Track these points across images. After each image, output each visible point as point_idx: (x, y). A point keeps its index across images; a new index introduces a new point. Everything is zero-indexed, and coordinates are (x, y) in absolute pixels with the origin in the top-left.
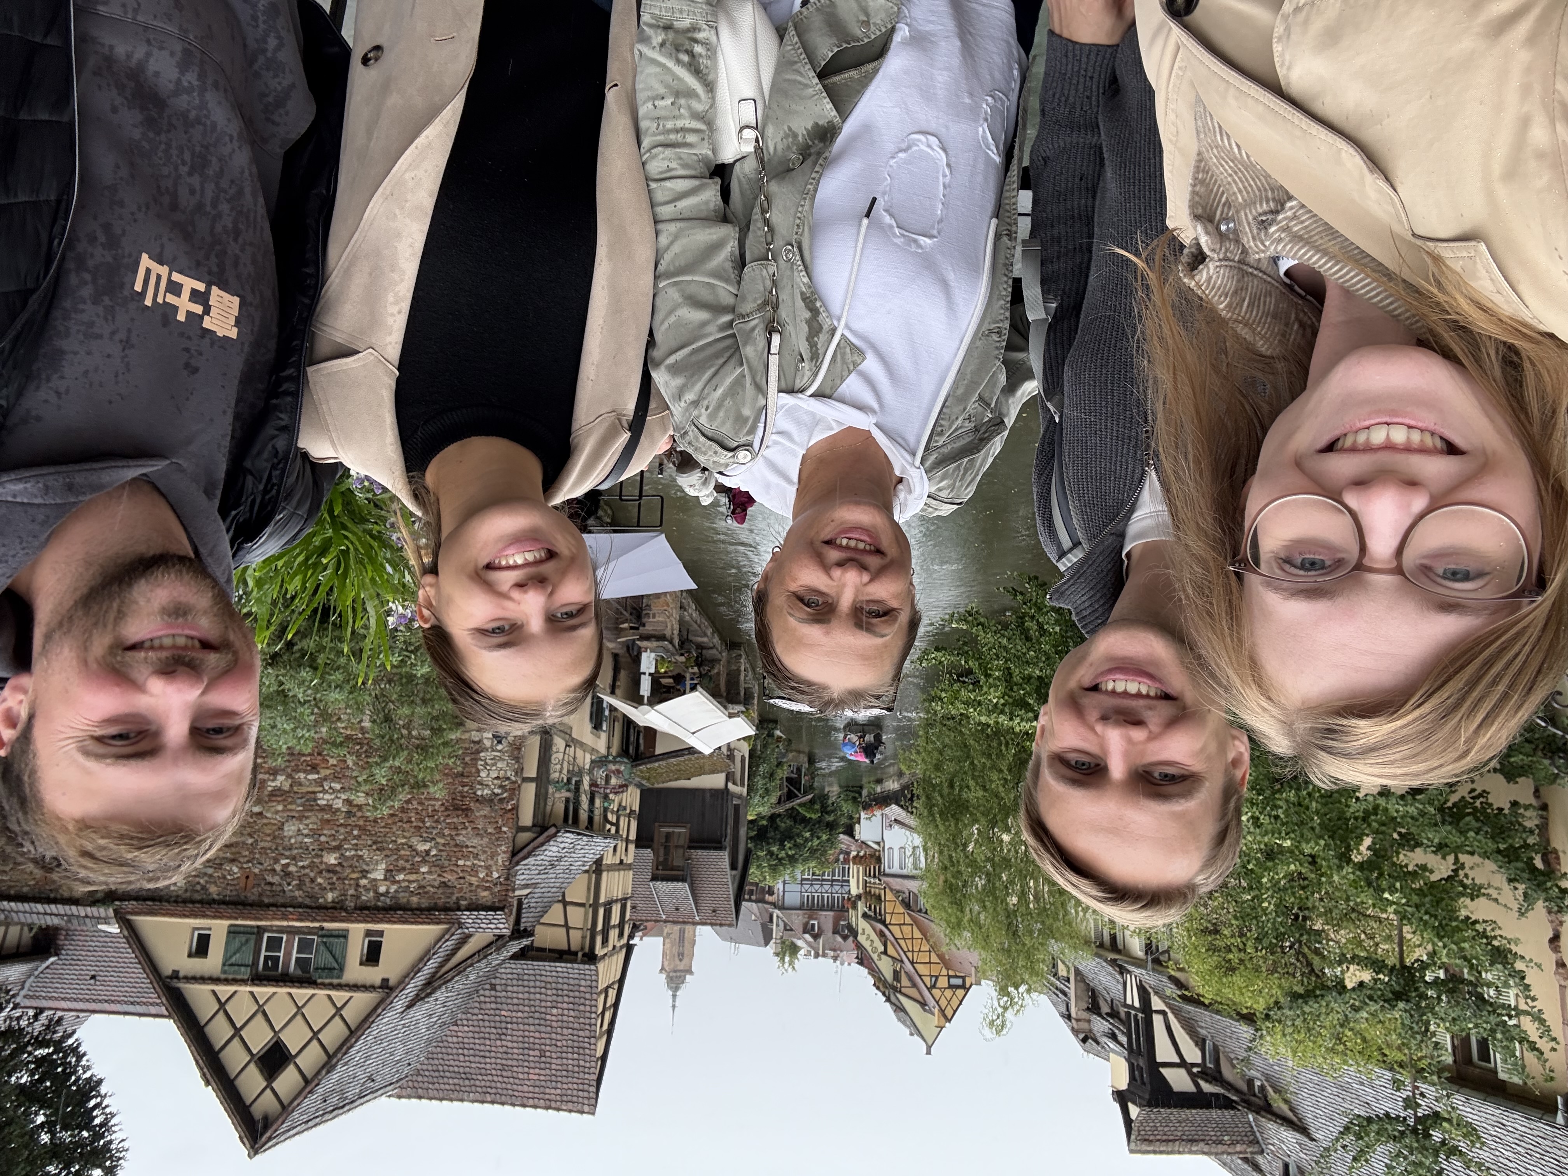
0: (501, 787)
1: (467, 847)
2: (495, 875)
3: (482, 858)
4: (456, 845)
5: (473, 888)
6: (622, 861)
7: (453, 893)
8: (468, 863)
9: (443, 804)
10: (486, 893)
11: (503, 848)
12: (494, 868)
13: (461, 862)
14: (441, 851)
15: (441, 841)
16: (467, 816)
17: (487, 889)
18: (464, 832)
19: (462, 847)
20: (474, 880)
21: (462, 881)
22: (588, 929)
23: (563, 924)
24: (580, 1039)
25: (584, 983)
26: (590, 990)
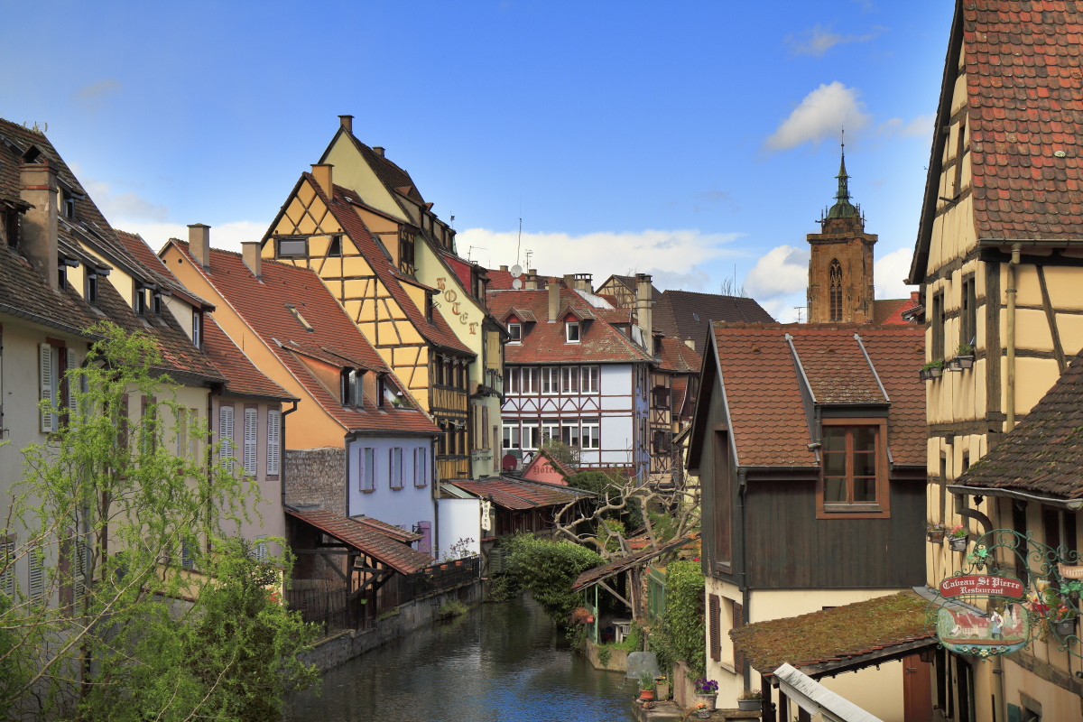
6: (950, 441)
22: (1005, 306)
23: (1058, 315)
24: (1001, 103)
25: (1004, 206)
26: (990, 194)
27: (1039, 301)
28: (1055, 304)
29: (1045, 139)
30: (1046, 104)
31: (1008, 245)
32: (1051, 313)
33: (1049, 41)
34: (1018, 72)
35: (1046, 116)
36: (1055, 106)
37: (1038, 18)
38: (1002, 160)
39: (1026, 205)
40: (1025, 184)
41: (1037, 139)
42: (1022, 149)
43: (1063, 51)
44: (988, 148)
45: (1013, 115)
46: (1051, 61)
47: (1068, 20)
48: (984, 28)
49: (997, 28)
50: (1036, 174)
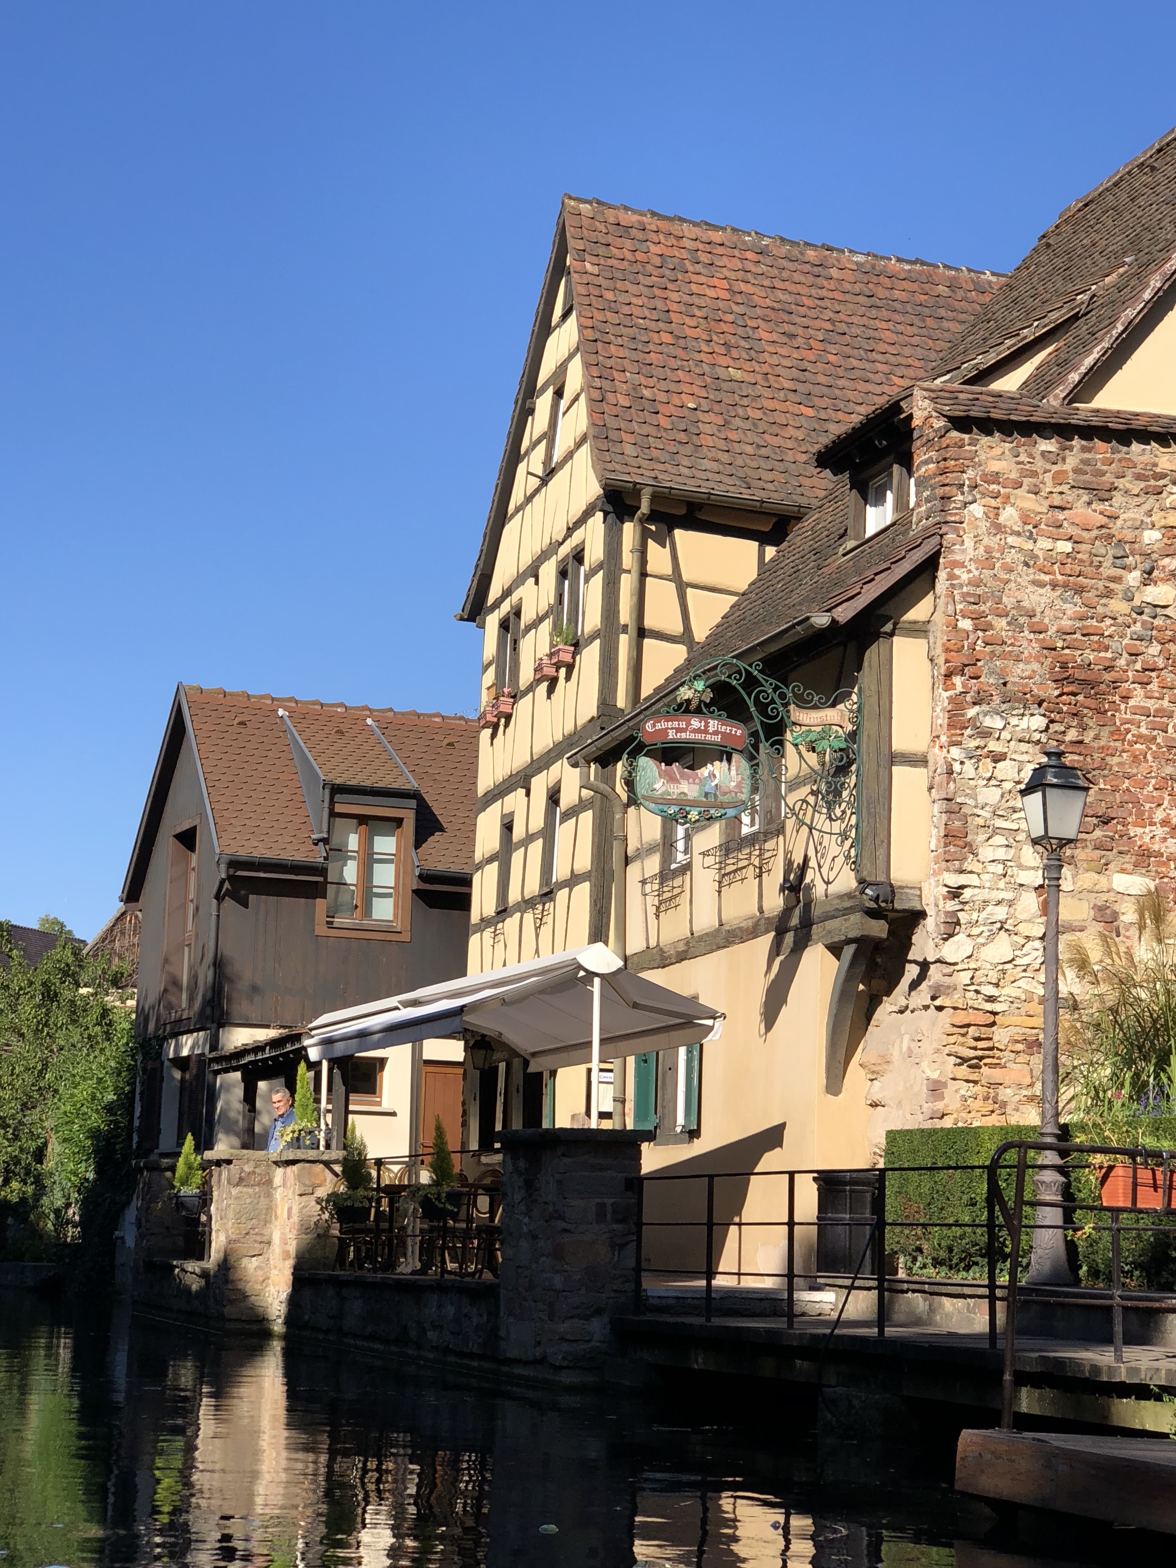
0: (986, 734)
1: (1054, 586)
2: (977, 510)
3: (1012, 556)
4: (1080, 590)
5: (1027, 481)
7: (1076, 471)
8: (1044, 544)
9: (1125, 698)
10: (995, 466)
11: (965, 577)
12: (984, 526)
13: (1066, 547)
14: (1117, 579)
15: (1118, 606)
16: (1064, 666)
17: (995, 478)
18: (1066, 623)
19: (1066, 586)
20: (1029, 502)
21: (1057, 500)
22: (629, 572)
23: (689, 591)
24: (620, 341)
25: (629, 450)
26: (613, 435)
27: (668, 570)
28: (685, 577)
29: (673, 387)
30: (672, 350)
31: (636, 490)
32: (682, 587)
33: (670, 286)
34: (637, 311)
35: (673, 363)
36: (680, 353)
37: (658, 261)
38: (624, 401)
39: (655, 453)
40: (652, 431)
41: (664, 385)
42: (647, 393)
43: (686, 299)
44: (606, 385)
45: (635, 356)
46: (674, 307)
47: (691, 268)
48: (595, 260)
49: (610, 262)
50: (665, 422)
